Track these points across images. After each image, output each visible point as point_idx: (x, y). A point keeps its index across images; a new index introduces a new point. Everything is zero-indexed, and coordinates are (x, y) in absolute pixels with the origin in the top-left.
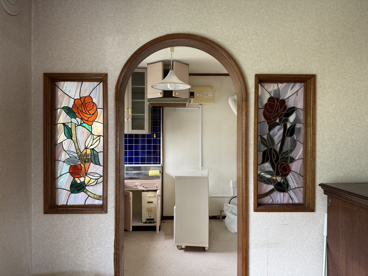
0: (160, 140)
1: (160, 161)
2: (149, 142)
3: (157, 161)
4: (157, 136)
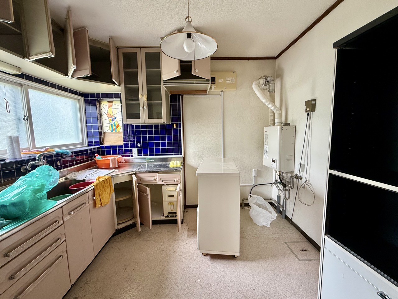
0: (180, 130)
1: (181, 152)
2: (169, 132)
4: (177, 126)
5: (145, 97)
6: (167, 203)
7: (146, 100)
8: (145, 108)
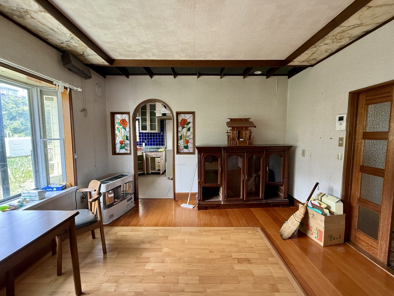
0: (164, 135)
1: (164, 145)
2: (159, 136)
3: (163, 145)
4: (163, 133)
5: (149, 122)
6: (157, 165)
7: (149, 123)
8: (149, 126)
